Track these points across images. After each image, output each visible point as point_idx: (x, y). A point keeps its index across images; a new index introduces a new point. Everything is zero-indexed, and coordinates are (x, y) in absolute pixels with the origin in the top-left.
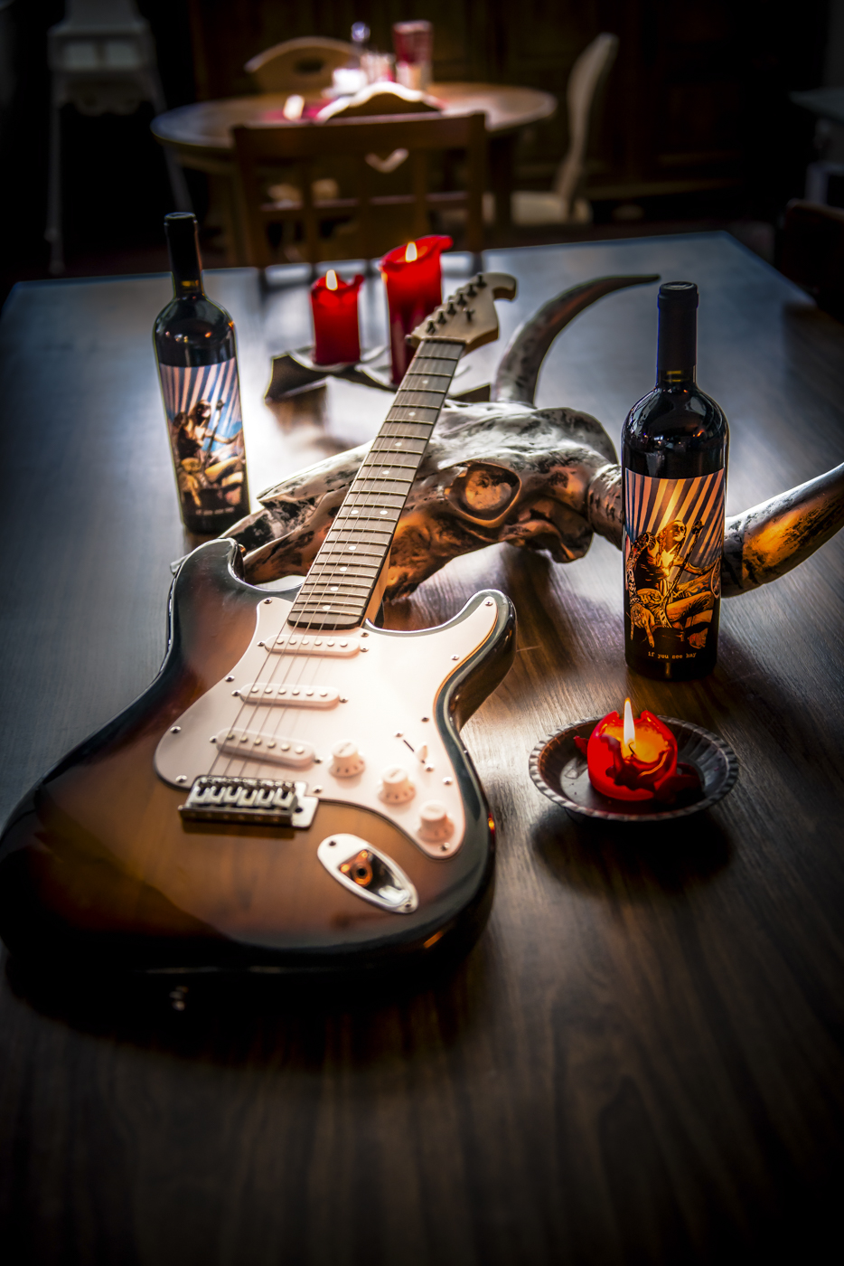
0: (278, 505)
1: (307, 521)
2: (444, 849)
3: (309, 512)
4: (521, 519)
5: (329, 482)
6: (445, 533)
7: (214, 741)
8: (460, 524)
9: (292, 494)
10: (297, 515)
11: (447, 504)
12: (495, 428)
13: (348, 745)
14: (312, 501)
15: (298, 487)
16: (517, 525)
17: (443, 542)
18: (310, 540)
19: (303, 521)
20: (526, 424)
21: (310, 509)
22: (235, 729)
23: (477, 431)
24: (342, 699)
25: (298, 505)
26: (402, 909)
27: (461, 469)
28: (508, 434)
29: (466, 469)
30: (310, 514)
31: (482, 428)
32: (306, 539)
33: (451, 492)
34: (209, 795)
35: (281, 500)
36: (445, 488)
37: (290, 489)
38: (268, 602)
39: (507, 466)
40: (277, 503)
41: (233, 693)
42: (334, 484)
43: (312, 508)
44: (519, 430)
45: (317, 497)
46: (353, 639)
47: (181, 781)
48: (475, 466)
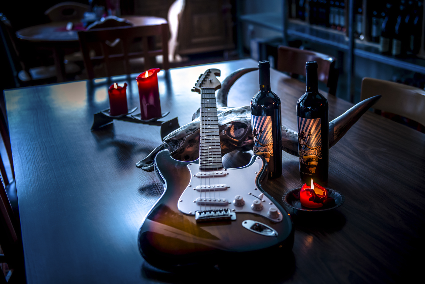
0: (171, 141)
1: (181, 145)
2: (279, 220)
3: (181, 143)
4: (246, 140)
5: (187, 132)
6: (224, 146)
7: (195, 202)
8: (230, 142)
9: (176, 137)
10: (177, 144)
11: (226, 136)
12: (232, 113)
13: (239, 197)
14: (182, 139)
15: (177, 135)
16: (246, 141)
17: (224, 149)
18: (183, 151)
19: (179, 146)
20: (241, 111)
21: (182, 141)
22: (202, 198)
23: (227, 114)
24: (228, 187)
25: (178, 140)
26: (274, 236)
27: (230, 124)
28: (238, 114)
29: (231, 124)
30: (182, 143)
31: (228, 113)
32: (182, 151)
33: (227, 132)
34: (203, 214)
35: (172, 139)
36: (225, 131)
37: (175, 136)
38: (190, 165)
39: (243, 122)
40: (171, 140)
41: (194, 189)
42: (189, 133)
43: (183, 141)
44: (240, 113)
45: (184, 137)
46: (223, 172)
47: (191, 213)
48: (234, 123)
